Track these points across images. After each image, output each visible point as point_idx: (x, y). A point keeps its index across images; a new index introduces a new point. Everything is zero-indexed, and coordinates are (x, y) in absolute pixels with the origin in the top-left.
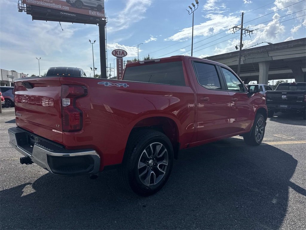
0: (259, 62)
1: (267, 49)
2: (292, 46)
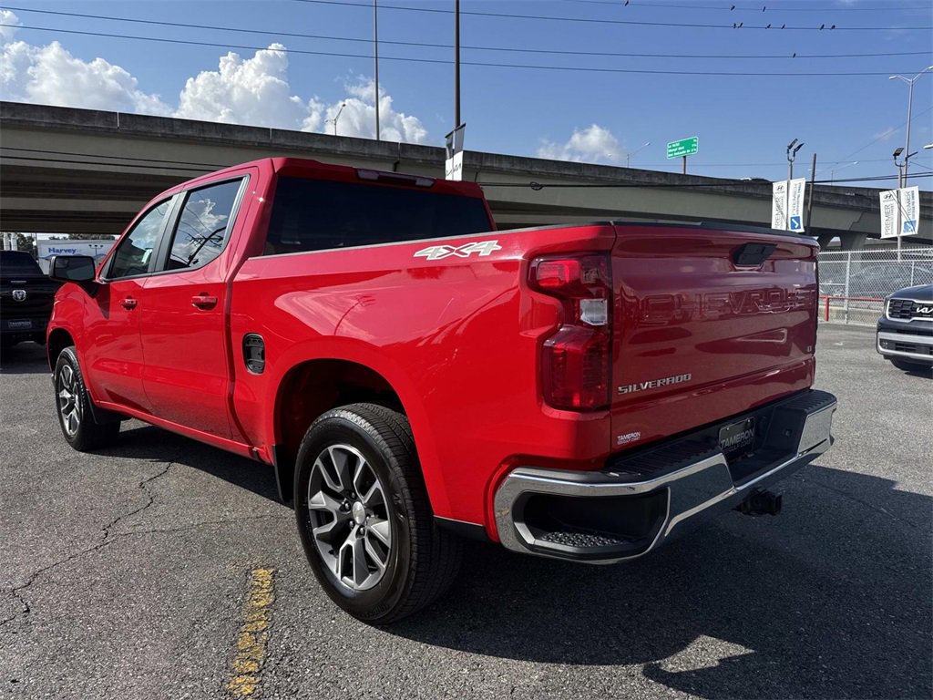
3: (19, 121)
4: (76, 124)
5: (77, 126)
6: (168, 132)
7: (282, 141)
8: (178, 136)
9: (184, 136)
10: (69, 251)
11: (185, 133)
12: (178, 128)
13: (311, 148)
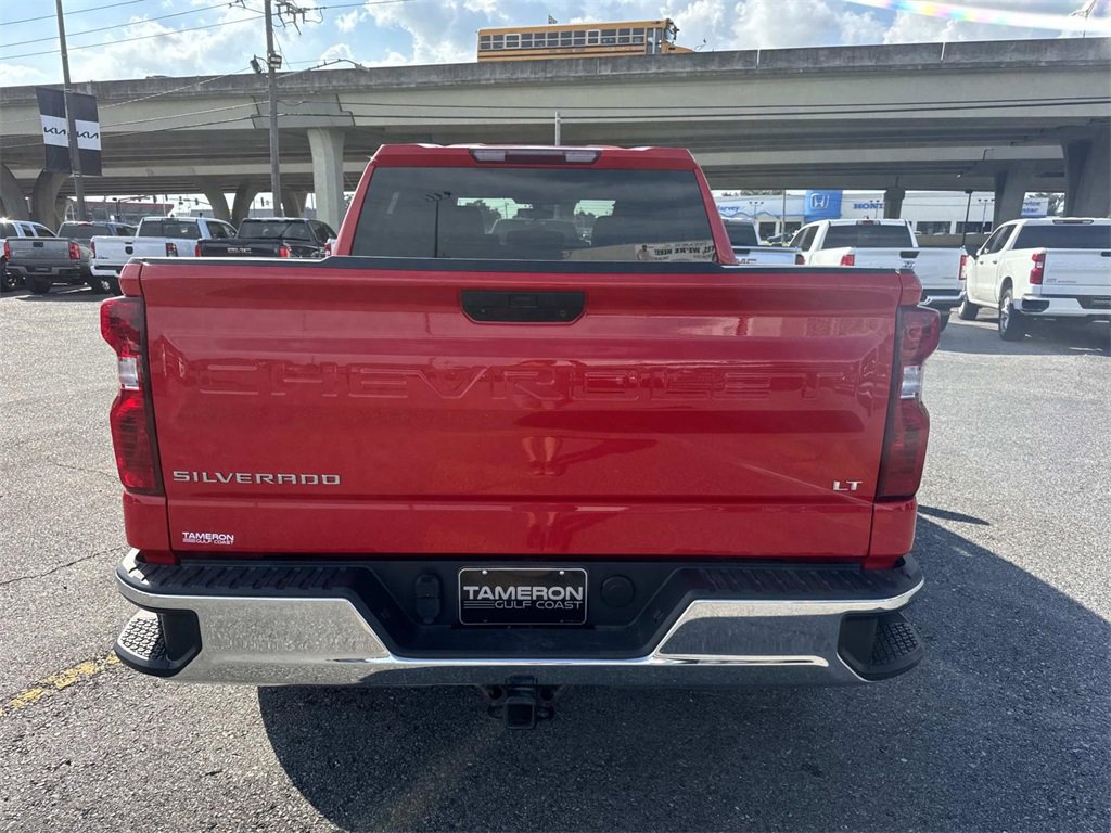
0: (311, 128)
1: (335, 83)
2: (413, 85)
3: (663, 73)
4: (717, 69)
5: (716, 71)
6: (811, 66)
7: (957, 58)
8: (822, 69)
9: (828, 68)
10: (732, 208)
11: (831, 64)
12: (823, 59)
13: (1001, 63)
